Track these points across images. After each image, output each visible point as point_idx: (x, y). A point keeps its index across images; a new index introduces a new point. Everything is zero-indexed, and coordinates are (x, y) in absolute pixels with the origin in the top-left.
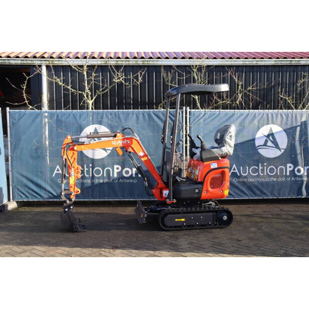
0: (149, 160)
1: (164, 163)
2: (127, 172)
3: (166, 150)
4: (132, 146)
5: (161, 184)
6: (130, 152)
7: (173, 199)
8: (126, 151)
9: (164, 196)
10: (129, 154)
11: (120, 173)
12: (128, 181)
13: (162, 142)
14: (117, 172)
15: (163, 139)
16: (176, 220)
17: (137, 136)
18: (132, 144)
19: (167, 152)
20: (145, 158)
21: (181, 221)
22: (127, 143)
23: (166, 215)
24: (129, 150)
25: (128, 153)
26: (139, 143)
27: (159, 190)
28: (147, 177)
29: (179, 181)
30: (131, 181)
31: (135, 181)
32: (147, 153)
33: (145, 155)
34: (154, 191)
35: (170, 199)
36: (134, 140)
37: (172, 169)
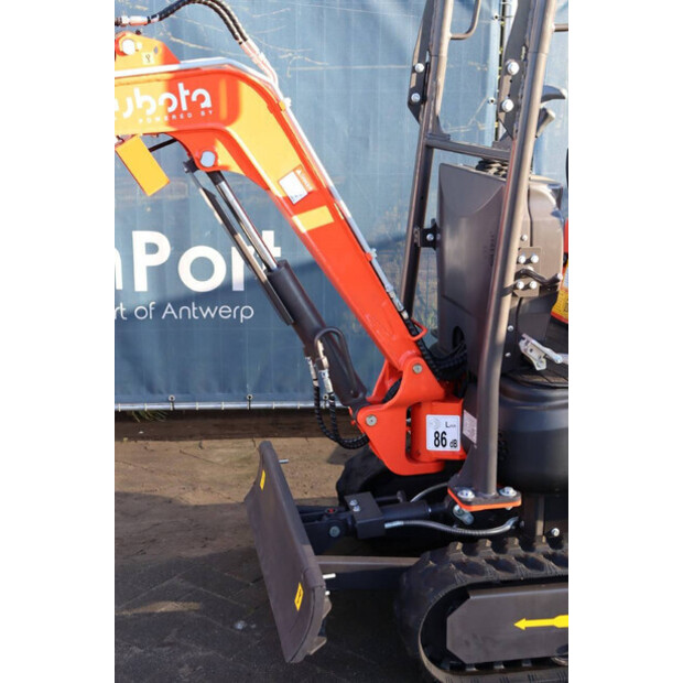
0: (342, 224)
1: (426, 238)
2: (203, 269)
3: (439, 157)
4: (230, 129)
5: (418, 377)
6: (216, 175)
7: (501, 484)
8: (193, 166)
9: (430, 445)
10: (206, 181)
11: (163, 275)
12: (208, 312)
13: (415, 109)
14: (151, 270)
15: (423, 85)
16: (523, 624)
17: (260, 58)
18: (234, 114)
19: (443, 166)
20: (320, 217)
21: (553, 627)
22: (194, 106)
23: (460, 596)
24: (207, 160)
25: (201, 175)
26: (275, 108)
27: (401, 419)
28: (327, 338)
29: (541, 366)
30: (224, 311)
31: (246, 313)
32: (328, 181)
33: (319, 196)
34: (371, 421)
35: (480, 490)
36: (247, 93)
37: (503, 292)
